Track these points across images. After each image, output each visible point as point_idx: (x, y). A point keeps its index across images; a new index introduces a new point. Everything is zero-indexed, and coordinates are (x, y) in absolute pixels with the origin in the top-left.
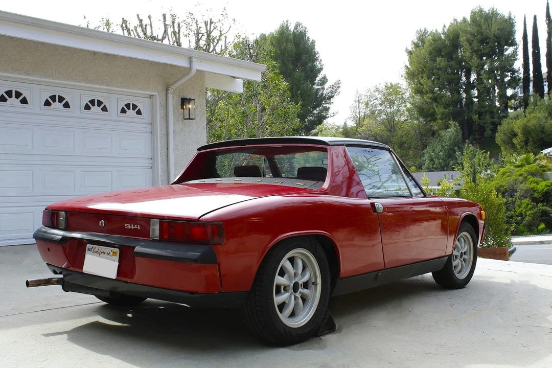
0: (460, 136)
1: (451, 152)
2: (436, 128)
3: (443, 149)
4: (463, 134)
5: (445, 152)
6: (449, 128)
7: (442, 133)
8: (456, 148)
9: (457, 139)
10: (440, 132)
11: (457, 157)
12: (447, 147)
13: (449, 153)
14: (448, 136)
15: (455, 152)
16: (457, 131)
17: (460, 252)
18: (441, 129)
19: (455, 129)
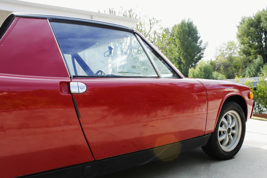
0: (262, 62)
1: (258, 69)
2: (251, 59)
3: (254, 68)
4: (264, 61)
5: (255, 69)
6: (257, 58)
7: (254, 60)
8: (261, 67)
9: (261, 63)
10: (253, 60)
11: (261, 71)
12: (256, 67)
13: (257, 69)
14: (257, 62)
15: (260, 69)
16: (261, 59)
17: (228, 128)
18: (253, 59)
19: (260, 58)
